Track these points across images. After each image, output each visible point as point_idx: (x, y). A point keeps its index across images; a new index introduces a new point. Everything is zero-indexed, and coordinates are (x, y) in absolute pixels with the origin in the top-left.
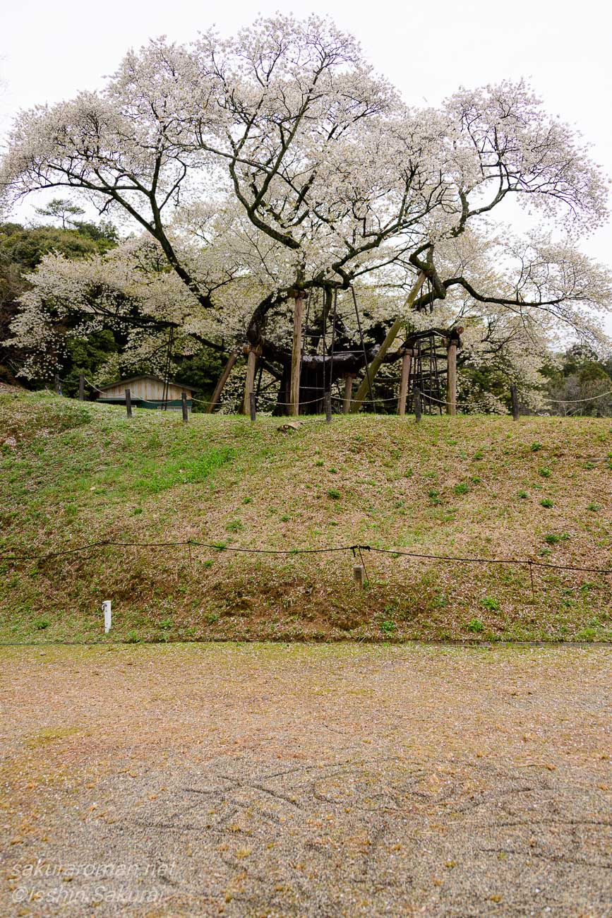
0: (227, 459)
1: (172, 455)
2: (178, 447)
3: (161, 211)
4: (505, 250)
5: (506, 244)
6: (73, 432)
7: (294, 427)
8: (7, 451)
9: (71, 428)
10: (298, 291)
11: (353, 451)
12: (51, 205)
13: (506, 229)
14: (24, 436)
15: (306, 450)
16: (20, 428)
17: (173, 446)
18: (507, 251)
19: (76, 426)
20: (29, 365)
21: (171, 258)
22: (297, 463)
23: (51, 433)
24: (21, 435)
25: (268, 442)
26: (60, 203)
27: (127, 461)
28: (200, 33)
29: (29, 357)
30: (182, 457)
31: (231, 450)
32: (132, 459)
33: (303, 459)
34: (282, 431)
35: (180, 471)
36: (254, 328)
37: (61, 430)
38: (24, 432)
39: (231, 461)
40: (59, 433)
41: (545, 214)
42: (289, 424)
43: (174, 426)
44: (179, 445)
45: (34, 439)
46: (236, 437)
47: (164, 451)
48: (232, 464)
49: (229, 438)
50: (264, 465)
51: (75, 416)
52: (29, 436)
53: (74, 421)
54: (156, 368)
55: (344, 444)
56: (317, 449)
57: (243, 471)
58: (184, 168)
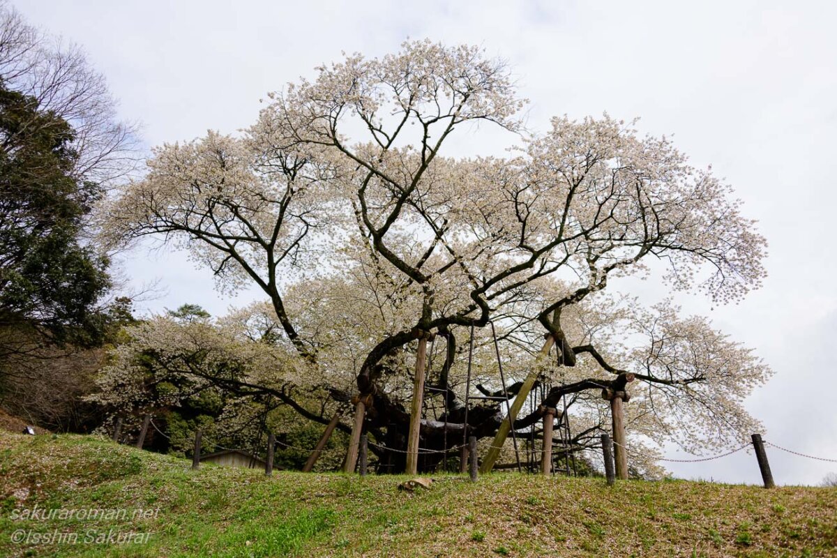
0: (322, 527)
1: (240, 518)
2: (251, 508)
3: (277, 267)
4: (631, 324)
5: (632, 318)
6: (110, 484)
7: (425, 485)
8: (10, 505)
9: (112, 479)
10: (422, 331)
11: (526, 521)
12: (182, 309)
13: (632, 301)
14: (42, 487)
15: (450, 515)
16: (41, 476)
17: (244, 506)
18: (634, 325)
19: (119, 476)
20: (108, 425)
21: (280, 311)
22: (440, 535)
23: (80, 485)
24: (39, 485)
25: (386, 504)
26: (191, 307)
27: (172, 525)
28: (344, 54)
29: (109, 416)
30: (254, 522)
31: (331, 513)
32: (179, 523)
33: (447, 529)
34: (406, 489)
35: (248, 542)
36: (366, 374)
37: (98, 481)
38: (45, 481)
39: (329, 530)
40: (93, 485)
41: (675, 287)
42: (417, 480)
43: (251, 481)
44: (254, 504)
45: (55, 491)
46: (338, 496)
47: (230, 511)
48: (330, 534)
49: (327, 497)
50: (383, 536)
51: (121, 463)
52: (49, 487)
53: (117, 470)
54: (247, 442)
55: (510, 509)
56: (468, 515)
57: (347, 545)
58: (306, 227)
